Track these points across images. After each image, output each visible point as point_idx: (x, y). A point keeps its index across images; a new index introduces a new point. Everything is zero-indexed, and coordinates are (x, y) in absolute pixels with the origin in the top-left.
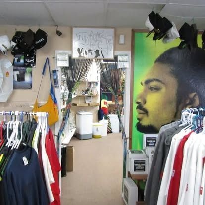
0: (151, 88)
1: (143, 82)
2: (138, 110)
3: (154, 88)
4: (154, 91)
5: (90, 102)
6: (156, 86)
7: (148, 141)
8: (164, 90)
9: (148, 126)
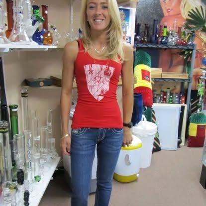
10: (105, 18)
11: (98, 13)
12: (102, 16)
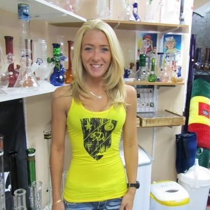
10: (105, 62)
11: (97, 58)
12: (102, 60)
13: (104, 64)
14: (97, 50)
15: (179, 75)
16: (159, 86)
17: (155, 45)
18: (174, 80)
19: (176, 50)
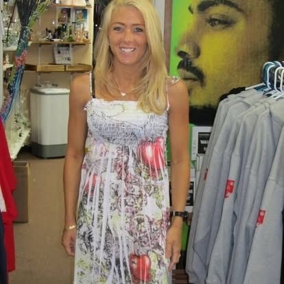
0: (212, 21)
1: (195, 7)
2: (181, 70)
3: (220, 22)
4: (219, 27)
5: (66, 62)
6: (223, 16)
7: (202, 142)
8: (241, 25)
9: (204, 107)
13: (137, 47)
14: (129, 30)
15: (87, 38)
16: (73, 45)
17: (69, 16)
18: (84, 40)
19: (83, 19)
